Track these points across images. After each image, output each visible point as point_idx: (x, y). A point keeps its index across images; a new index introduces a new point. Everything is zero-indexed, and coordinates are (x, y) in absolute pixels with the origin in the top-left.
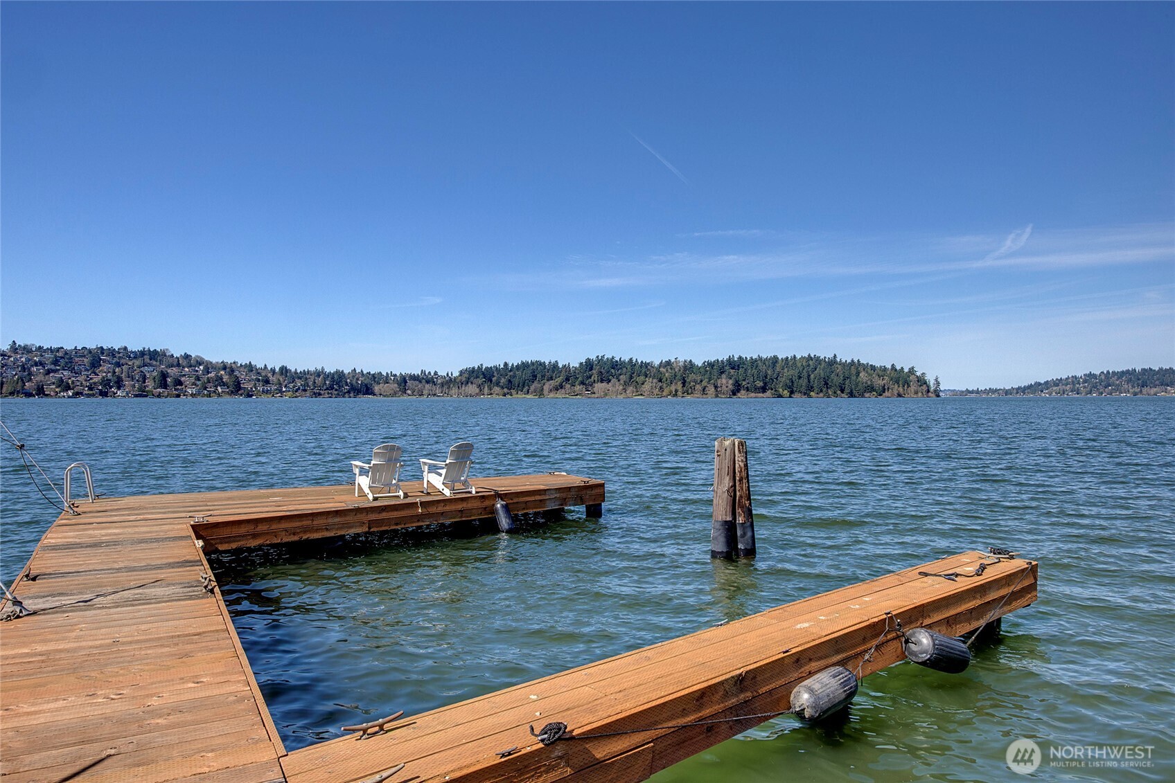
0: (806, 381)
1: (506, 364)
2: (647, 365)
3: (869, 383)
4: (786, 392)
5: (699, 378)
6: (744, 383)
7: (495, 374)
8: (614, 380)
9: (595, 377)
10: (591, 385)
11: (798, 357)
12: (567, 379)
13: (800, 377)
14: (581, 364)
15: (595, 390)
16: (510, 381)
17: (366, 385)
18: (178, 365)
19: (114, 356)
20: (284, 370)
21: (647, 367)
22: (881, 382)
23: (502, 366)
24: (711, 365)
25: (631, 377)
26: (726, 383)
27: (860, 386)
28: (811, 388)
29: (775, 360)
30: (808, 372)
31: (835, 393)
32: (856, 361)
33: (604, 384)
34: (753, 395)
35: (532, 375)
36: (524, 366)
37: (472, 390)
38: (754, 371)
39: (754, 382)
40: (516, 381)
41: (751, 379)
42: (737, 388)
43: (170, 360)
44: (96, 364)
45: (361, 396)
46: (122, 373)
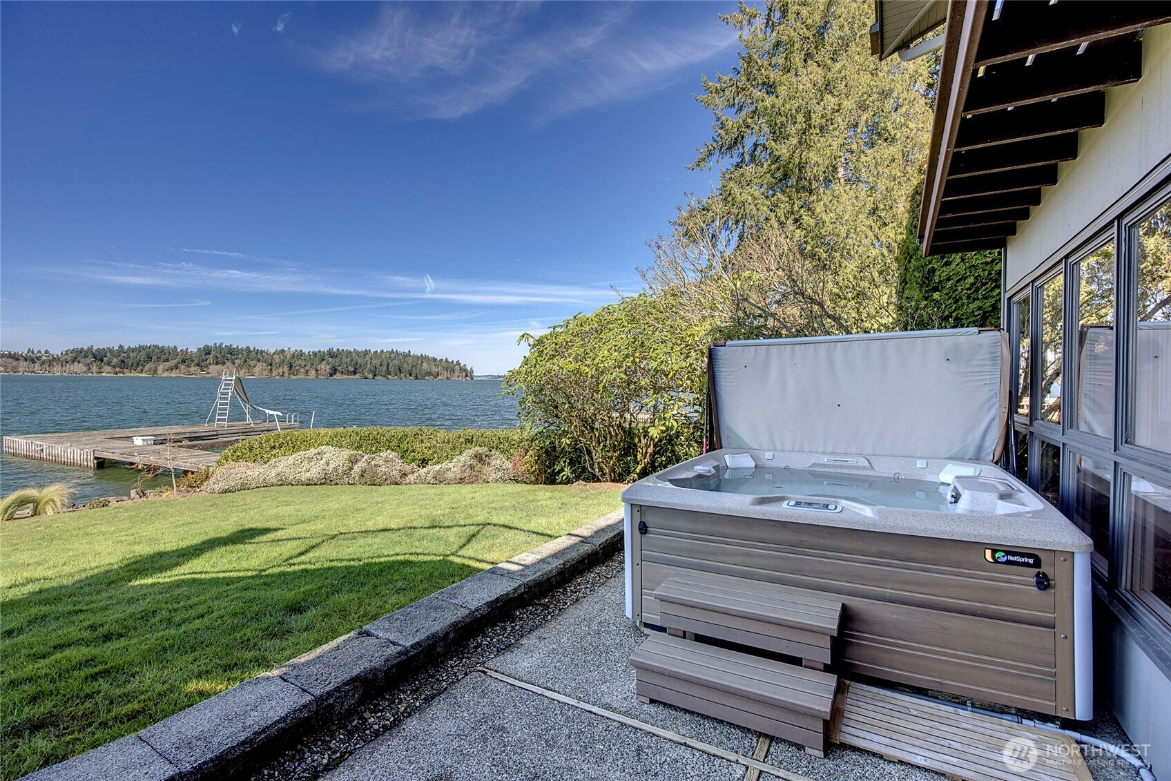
0: (385, 368)
1: (121, 346)
2: (262, 352)
3: (429, 370)
4: (370, 375)
5: (303, 365)
6: (339, 368)
7: (108, 355)
8: (228, 364)
9: (211, 360)
10: (206, 367)
11: (385, 351)
12: (184, 361)
13: (382, 365)
14: (199, 349)
15: (210, 371)
16: (123, 361)
21: (261, 354)
22: (437, 370)
23: (116, 348)
24: (315, 354)
25: (246, 361)
26: (325, 367)
27: (423, 372)
28: (389, 373)
29: (366, 352)
30: (388, 362)
31: (405, 376)
32: (424, 355)
33: (219, 367)
34: (346, 377)
35: (150, 356)
36: (141, 348)
37: (78, 368)
38: (348, 360)
39: (347, 367)
40: (130, 362)
41: (345, 365)
42: (334, 371)
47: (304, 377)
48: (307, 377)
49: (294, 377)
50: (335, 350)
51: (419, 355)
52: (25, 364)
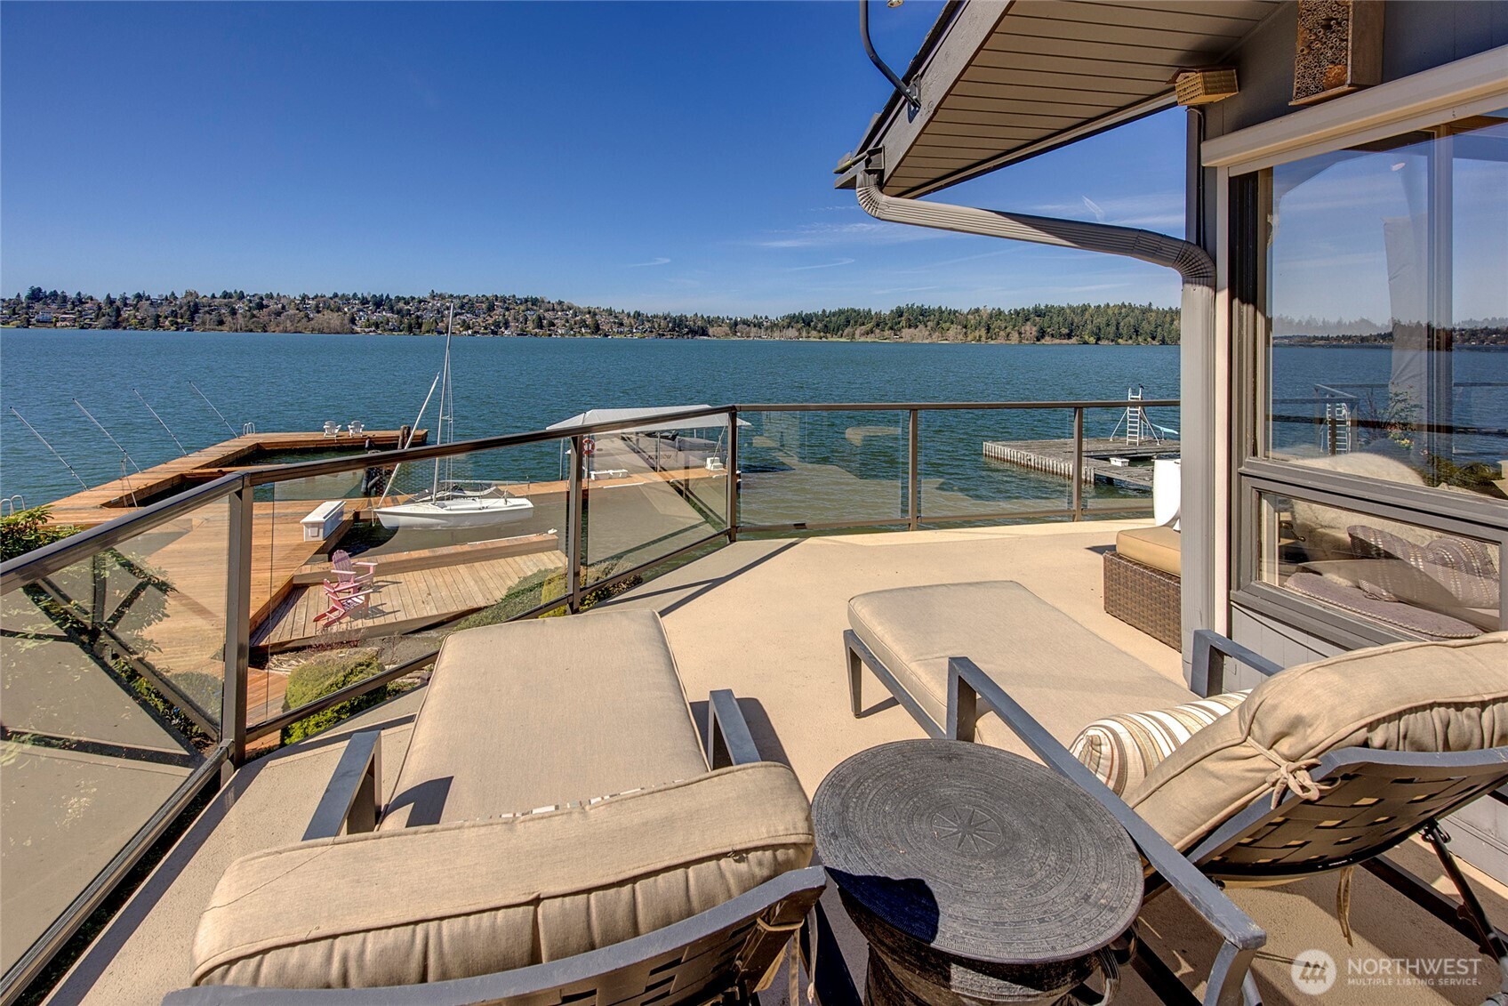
0: (1114, 328)
1: (824, 311)
2: (955, 312)
4: (1092, 338)
5: (1003, 326)
6: (1049, 330)
7: (814, 319)
8: (921, 326)
9: (903, 323)
10: (899, 330)
11: (1111, 305)
12: (878, 325)
13: (1109, 325)
14: (892, 311)
15: (903, 335)
16: (826, 326)
17: (702, 328)
18: (553, 310)
19: (505, 302)
20: (638, 314)
21: (955, 314)
23: (820, 313)
24: (1017, 313)
25: (938, 324)
26: (1030, 330)
28: (1120, 336)
29: (1085, 308)
30: (1117, 320)
31: (1145, 340)
32: (1174, 309)
33: (912, 330)
34: (1057, 341)
35: (846, 320)
36: (841, 312)
37: (792, 333)
38: (1061, 319)
39: (1059, 329)
40: (832, 326)
41: (1057, 326)
42: (1042, 334)
43: (548, 305)
44: (491, 308)
45: (697, 337)
46: (510, 316)
47: (1004, 342)
48: (1008, 342)
49: (993, 342)
50: (1042, 307)
51: (1166, 309)
52: (754, 330)
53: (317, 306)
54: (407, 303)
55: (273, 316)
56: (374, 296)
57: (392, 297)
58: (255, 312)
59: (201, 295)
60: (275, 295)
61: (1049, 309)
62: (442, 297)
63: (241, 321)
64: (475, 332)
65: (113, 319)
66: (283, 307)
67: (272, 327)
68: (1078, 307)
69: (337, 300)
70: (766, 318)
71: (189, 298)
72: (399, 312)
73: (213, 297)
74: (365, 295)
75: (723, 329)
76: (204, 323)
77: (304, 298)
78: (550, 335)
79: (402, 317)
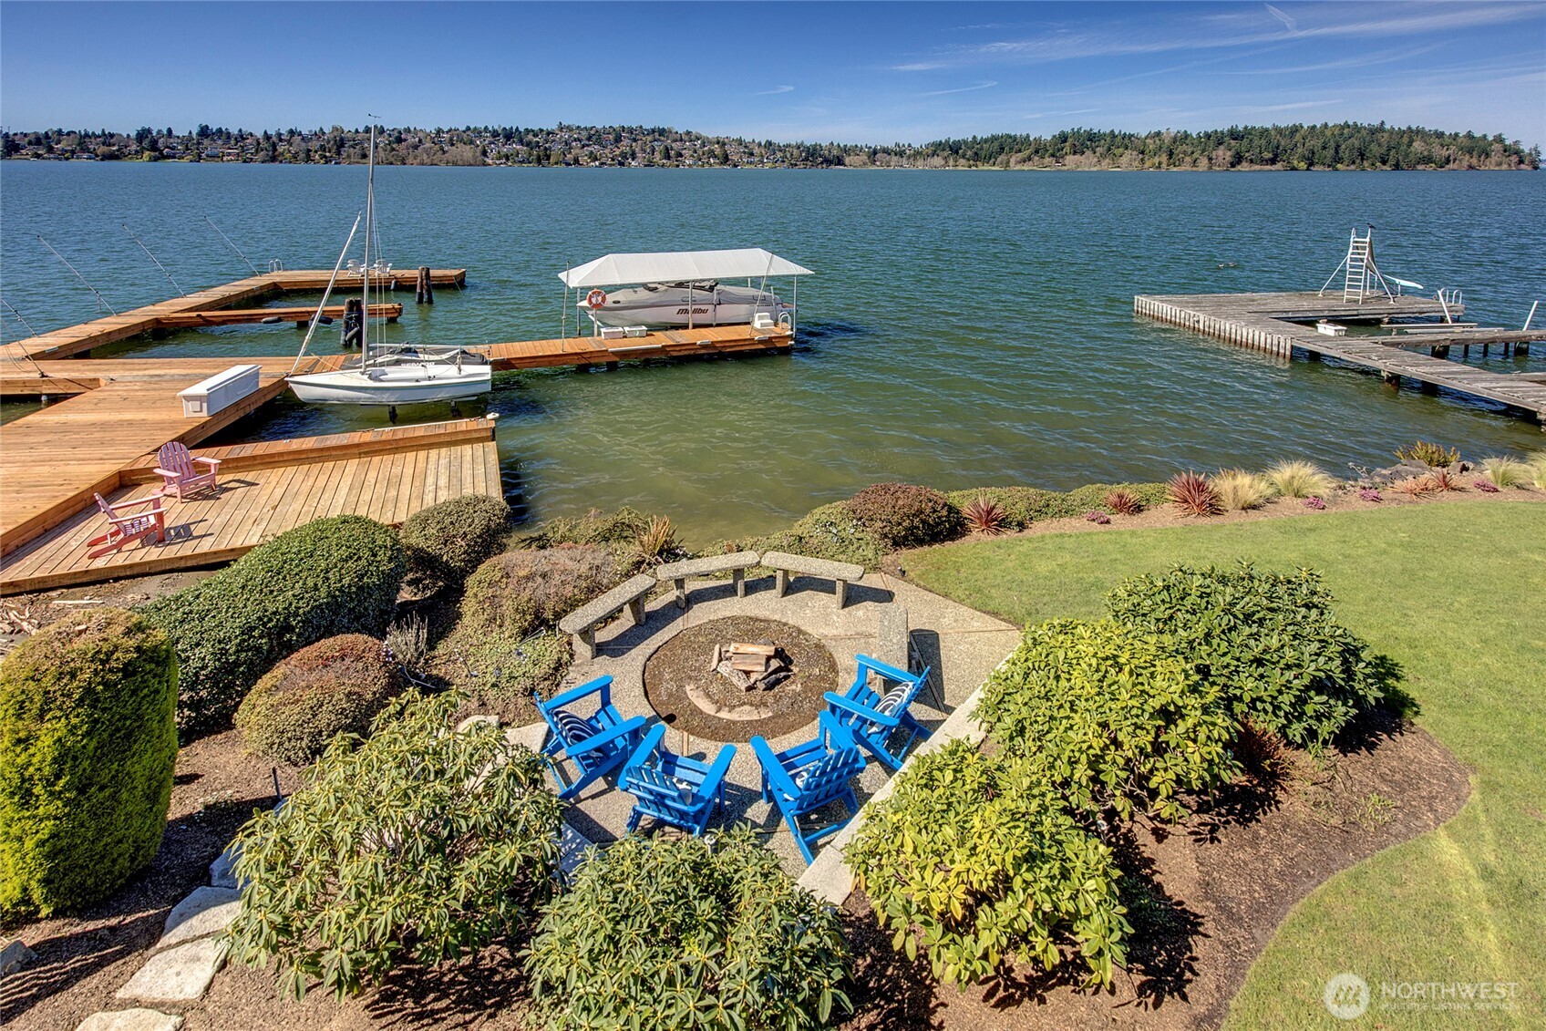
0: (1332, 152)
1: (974, 137)
2: (1131, 136)
3: (1425, 153)
4: (1302, 164)
5: (1189, 151)
6: (1247, 155)
7: (963, 147)
8: (1088, 153)
9: (1067, 149)
11: (1330, 125)
12: (1037, 152)
13: (1324, 148)
14: (1054, 136)
15: (1066, 162)
16: (976, 154)
18: (681, 140)
19: (632, 133)
20: (769, 144)
21: (1130, 138)
22: (1445, 153)
23: (970, 139)
24: (1208, 136)
25: (1109, 149)
26: (1223, 154)
27: (1412, 157)
28: (1340, 160)
29: (1295, 130)
32: (1413, 128)
33: (1077, 157)
34: (1257, 167)
35: (1002, 146)
36: (994, 138)
37: (937, 161)
38: (1263, 142)
40: (983, 154)
41: (1258, 151)
42: (1238, 159)
43: (675, 136)
44: (618, 140)
45: (833, 167)
46: (637, 147)
47: (1190, 169)
48: (1194, 169)
49: (1175, 169)
50: (1241, 128)
52: (895, 158)
53: (451, 139)
54: (536, 135)
55: (411, 150)
56: (505, 129)
57: (522, 129)
58: (394, 146)
59: (346, 130)
60: (412, 129)
61: (1248, 132)
62: (569, 129)
63: (382, 154)
64: (602, 164)
65: (270, 153)
66: (420, 141)
67: (410, 160)
68: (1287, 128)
69: (469, 133)
70: (909, 145)
71: (336, 134)
72: (528, 144)
73: (357, 131)
74: (496, 127)
75: (861, 158)
76: (349, 156)
77: (439, 131)
78: (678, 166)
79: (532, 149)
